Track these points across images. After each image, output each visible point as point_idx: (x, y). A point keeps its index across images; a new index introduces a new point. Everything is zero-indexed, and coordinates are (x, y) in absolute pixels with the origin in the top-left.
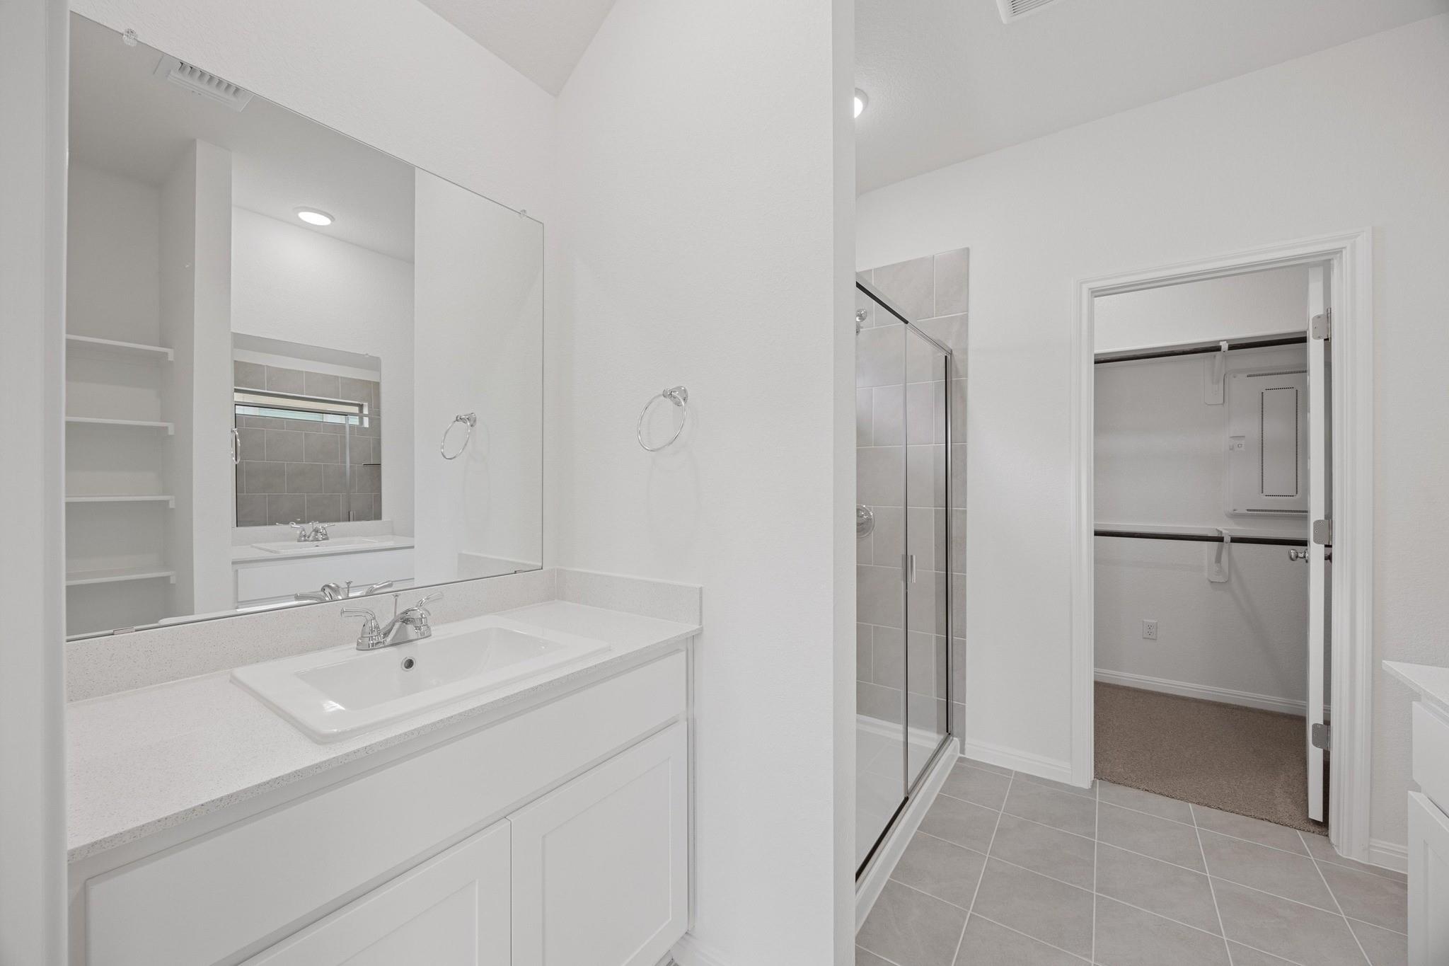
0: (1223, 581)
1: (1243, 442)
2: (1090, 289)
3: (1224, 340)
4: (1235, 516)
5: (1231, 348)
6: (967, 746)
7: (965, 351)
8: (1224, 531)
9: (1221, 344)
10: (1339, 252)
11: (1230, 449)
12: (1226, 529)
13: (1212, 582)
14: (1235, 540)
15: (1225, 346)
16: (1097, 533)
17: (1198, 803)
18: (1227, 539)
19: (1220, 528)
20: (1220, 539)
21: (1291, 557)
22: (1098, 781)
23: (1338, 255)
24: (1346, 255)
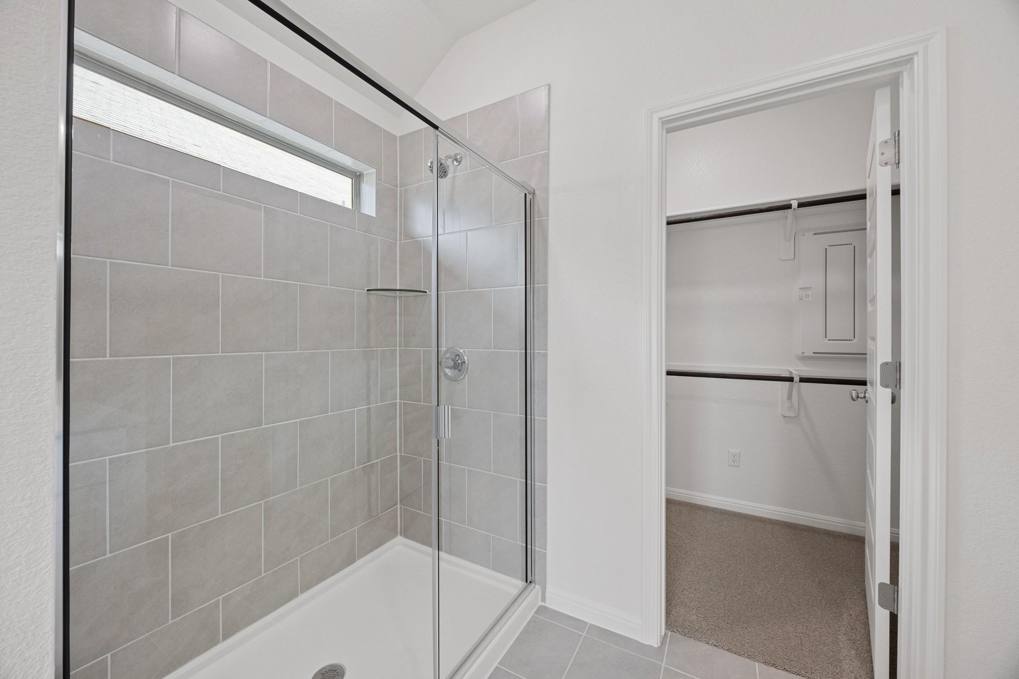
0: (794, 416)
1: (810, 293)
2: (660, 118)
3: (795, 199)
4: (804, 358)
5: (801, 205)
6: (547, 594)
7: (546, 190)
8: (794, 372)
9: (792, 202)
10: (908, 60)
11: (800, 299)
12: (795, 370)
13: (785, 416)
14: (803, 380)
15: (795, 204)
16: (669, 373)
17: (765, 663)
18: (797, 379)
19: (791, 369)
20: (790, 379)
21: (852, 398)
22: (670, 633)
23: (908, 66)
24: (918, 62)
